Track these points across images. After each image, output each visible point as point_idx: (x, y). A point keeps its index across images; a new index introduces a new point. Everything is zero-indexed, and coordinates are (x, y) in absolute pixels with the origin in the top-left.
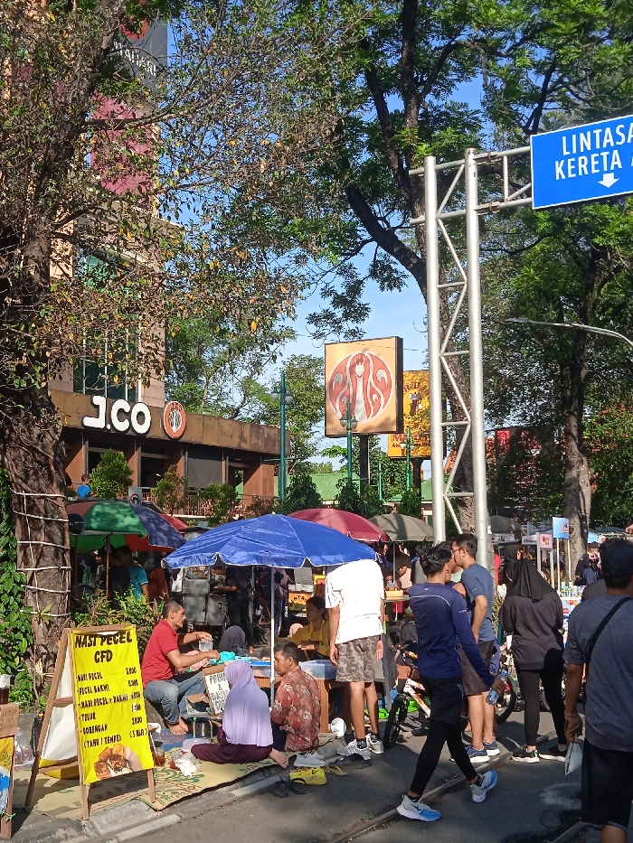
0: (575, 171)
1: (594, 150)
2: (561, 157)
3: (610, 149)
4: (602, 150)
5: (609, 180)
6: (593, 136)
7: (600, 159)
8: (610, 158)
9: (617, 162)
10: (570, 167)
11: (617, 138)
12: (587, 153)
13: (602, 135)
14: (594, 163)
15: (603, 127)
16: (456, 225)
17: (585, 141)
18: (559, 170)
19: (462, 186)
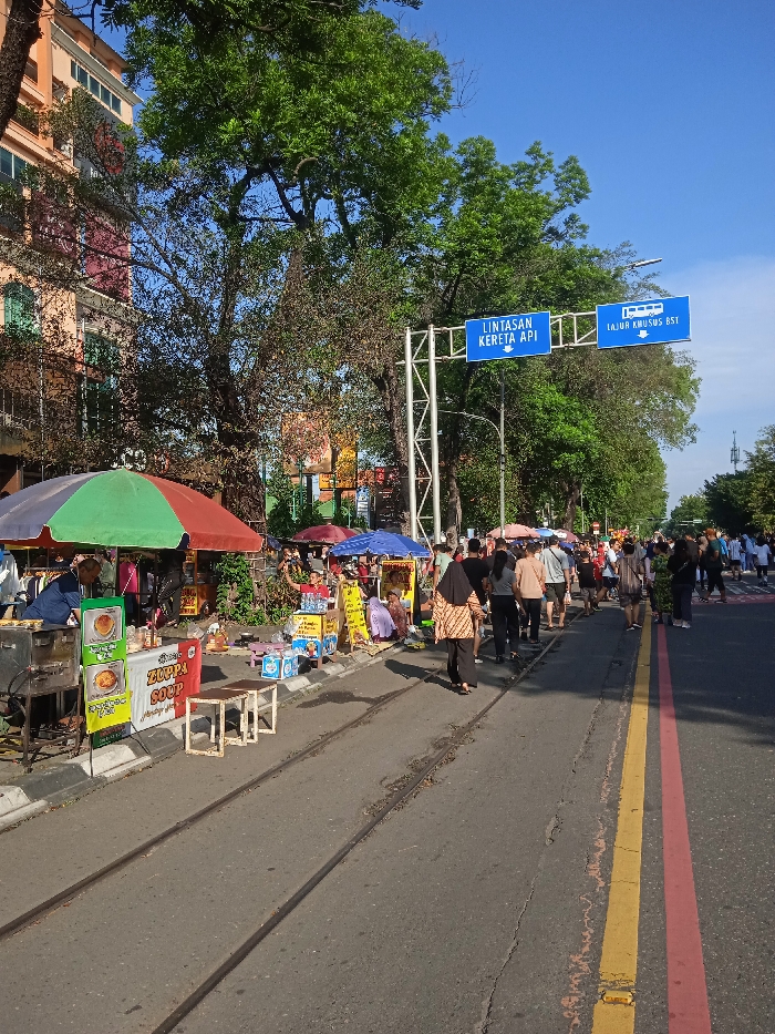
0: (490, 342)
1: (500, 332)
2: (482, 334)
3: (508, 330)
4: (504, 332)
5: (508, 349)
6: (500, 324)
7: (503, 336)
8: (509, 336)
9: (512, 340)
10: (488, 340)
11: (512, 326)
12: (497, 333)
13: (505, 324)
14: (500, 339)
15: (505, 319)
16: (423, 368)
17: (495, 326)
18: (481, 341)
19: (426, 346)
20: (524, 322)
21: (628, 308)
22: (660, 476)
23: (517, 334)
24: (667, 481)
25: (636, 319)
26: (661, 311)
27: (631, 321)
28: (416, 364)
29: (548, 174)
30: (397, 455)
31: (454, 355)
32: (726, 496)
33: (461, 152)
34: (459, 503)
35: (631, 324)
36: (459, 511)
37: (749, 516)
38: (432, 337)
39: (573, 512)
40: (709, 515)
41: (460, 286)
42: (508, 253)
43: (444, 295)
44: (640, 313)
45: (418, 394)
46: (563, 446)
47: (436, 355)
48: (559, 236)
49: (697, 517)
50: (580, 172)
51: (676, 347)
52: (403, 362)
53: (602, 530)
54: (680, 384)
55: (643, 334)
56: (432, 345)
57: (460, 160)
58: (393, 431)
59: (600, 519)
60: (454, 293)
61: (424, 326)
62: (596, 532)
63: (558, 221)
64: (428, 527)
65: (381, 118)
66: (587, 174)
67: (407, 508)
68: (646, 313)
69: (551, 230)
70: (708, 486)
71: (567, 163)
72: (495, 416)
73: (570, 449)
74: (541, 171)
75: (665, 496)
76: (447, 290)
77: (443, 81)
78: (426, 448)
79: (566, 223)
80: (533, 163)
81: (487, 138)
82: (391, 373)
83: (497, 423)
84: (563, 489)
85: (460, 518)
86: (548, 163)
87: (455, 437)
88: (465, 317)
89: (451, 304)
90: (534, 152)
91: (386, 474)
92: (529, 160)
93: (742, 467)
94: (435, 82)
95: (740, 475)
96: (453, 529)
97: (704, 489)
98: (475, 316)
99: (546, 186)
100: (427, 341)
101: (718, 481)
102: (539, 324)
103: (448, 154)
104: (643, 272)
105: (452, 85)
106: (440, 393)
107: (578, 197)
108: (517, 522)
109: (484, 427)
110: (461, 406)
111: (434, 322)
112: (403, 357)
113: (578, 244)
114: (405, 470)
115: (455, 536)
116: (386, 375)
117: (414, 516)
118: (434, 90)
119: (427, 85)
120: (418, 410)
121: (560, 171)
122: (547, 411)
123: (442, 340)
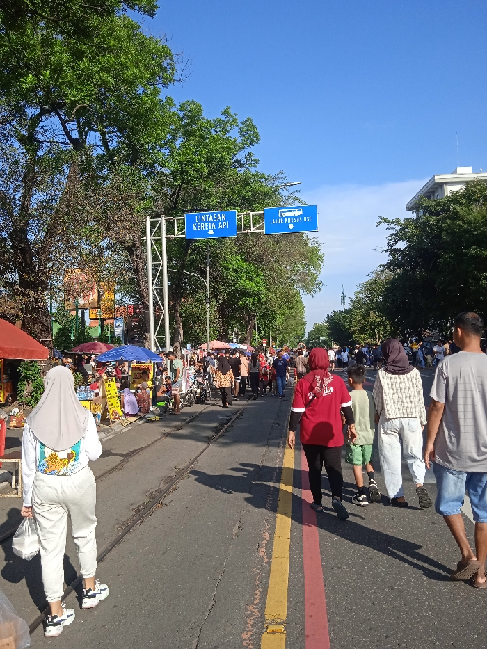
0: (200, 228)
1: (206, 221)
2: (195, 223)
3: (211, 222)
4: (209, 222)
5: (211, 232)
6: (206, 217)
7: (208, 225)
8: (211, 225)
9: (214, 226)
10: (198, 226)
11: (213, 218)
12: (204, 223)
13: (209, 217)
14: (206, 226)
15: (209, 214)
16: (158, 242)
17: (204, 218)
18: (194, 227)
19: (160, 228)
20: (221, 216)
21: (282, 210)
22: (302, 312)
23: (217, 223)
24: (305, 315)
25: (288, 217)
26: (301, 213)
27: (284, 218)
28: (154, 240)
29: (234, 127)
30: (142, 297)
31: (178, 235)
32: (339, 324)
33: (181, 109)
34: (181, 327)
35: (284, 221)
36: (182, 333)
37: (351, 336)
38: (164, 223)
39: (251, 333)
40: (329, 335)
41: (182, 192)
42: (211, 173)
43: (171, 197)
44: (290, 213)
45: (155, 258)
46: (245, 293)
47: (167, 234)
48: (241, 165)
49: (323, 336)
50: (254, 127)
51: (310, 235)
52: (145, 238)
53: (268, 344)
54: (312, 257)
55: (291, 226)
56: (164, 228)
57: (181, 114)
58: (138, 282)
59: (266, 337)
60: (178, 197)
61: (158, 216)
62: (265, 345)
63: (241, 156)
64: (162, 343)
65: (130, 83)
66: (258, 129)
67: (148, 331)
68: (292, 214)
69: (237, 161)
70: (328, 317)
71: (246, 121)
72: (203, 273)
73: (249, 295)
74: (231, 125)
75: (304, 324)
76: (173, 194)
77: (169, 64)
78: (160, 292)
79: (246, 157)
80: (225, 120)
81: (198, 102)
82: (138, 244)
83: (205, 278)
84: (244, 319)
85: (182, 337)
86: (235, 121)
87: (179, 286)
88: (184, 212)
89: (175, 203)
90: (226, 113)
91: (135, 309)
92: (223, 118)
93: (348, 307)
94: (165, 65)
95: (346, 311)
96: (177, 344)
97: (326, 319)
98: (191, 211)
99: (234, 134)
100: (160, 225)
101: (334, 314)
102: (230, 218)
103: (173, 110)
104: (291, 189)
105: (176, 67)
106: (169, 260)
107: (252, 142)
108: (218, 340)
109: (197, 281)
110: (182, 266)
111: (164, 213)
112: (145, 234)
113: (253, 170)
114: (146, 307)
115: (179, 348)
116: (134, 245)
117: (153, 335)
118: (164, 70)
119: (160, 66)
120: (155, 268)
121: (242, 126)
122: (235, 271)
123: (170, 225)
